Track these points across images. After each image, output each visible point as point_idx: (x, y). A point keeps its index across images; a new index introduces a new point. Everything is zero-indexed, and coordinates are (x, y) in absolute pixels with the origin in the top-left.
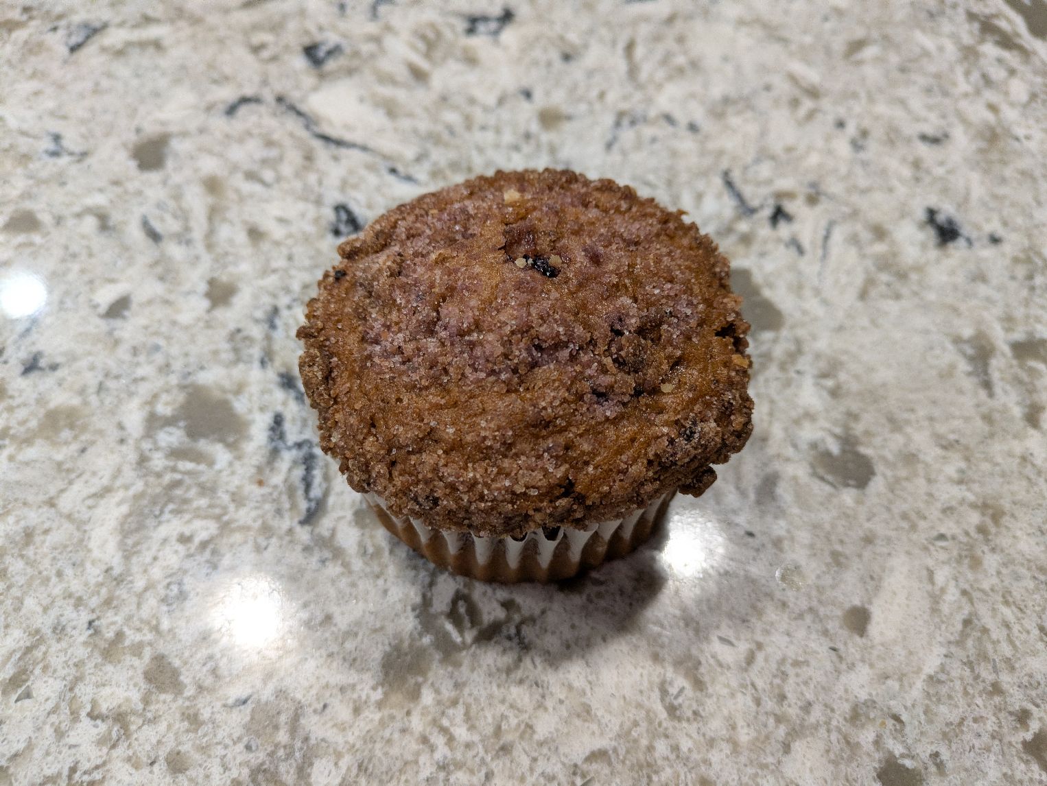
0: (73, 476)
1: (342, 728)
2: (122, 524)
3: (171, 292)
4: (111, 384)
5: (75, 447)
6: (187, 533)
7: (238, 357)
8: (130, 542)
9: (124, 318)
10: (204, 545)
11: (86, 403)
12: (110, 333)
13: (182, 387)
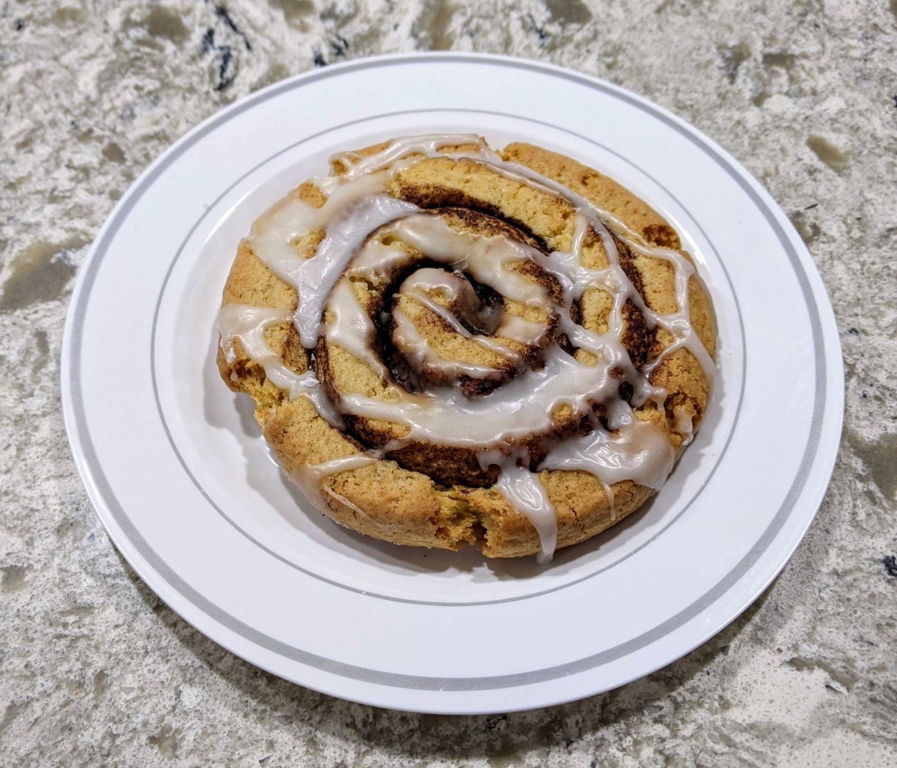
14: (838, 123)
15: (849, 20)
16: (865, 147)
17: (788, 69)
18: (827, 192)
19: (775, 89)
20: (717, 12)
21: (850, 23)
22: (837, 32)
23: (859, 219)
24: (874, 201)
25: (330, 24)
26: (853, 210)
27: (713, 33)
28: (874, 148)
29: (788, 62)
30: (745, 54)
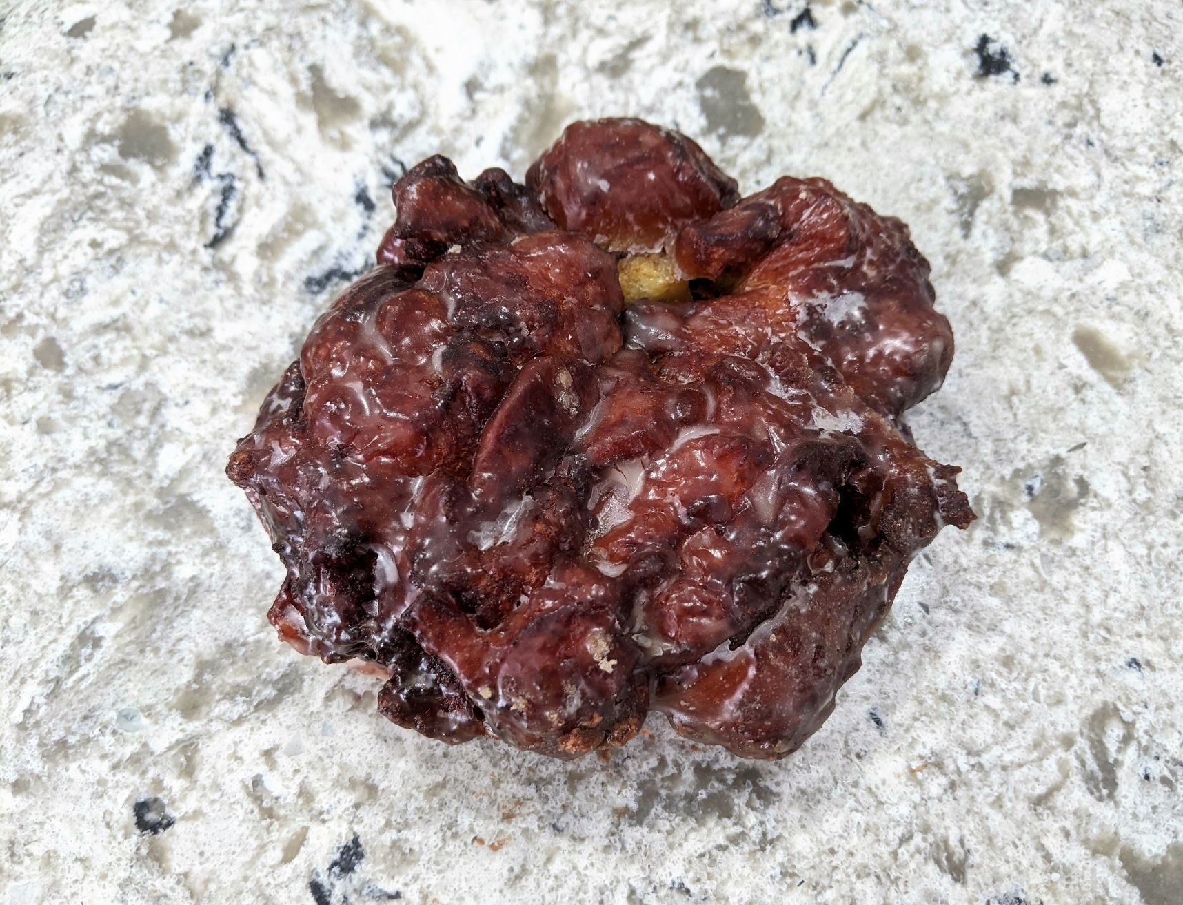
0: (7, 176)
1: (197, 422)
2: (42, 224)
3: (134, 18)
4: (59, 98)
5: (14, 151)
6: (99, 239)
7: (185, 88)
8: (45, 240)
9: (85, 37)
10: (111, 252)
11: (32, 112)
12: (69, 51)
13: (126, 110)
14: (1118, 304)
15: (1136, 134)
16: (1156, 345)
17: (1048, 213)
18: (1101, 422)
19: (1028, 247)
20: (947, 119)
21: (1137, 139)
22: (1119, 153)
23: (1145, 469)
24: (1168, 438)
25: (383, 136)
26: (1137, 452)
27: (941, 153)
28: (1169, 348)
29: (1048, 202)
30: (987, 189)
